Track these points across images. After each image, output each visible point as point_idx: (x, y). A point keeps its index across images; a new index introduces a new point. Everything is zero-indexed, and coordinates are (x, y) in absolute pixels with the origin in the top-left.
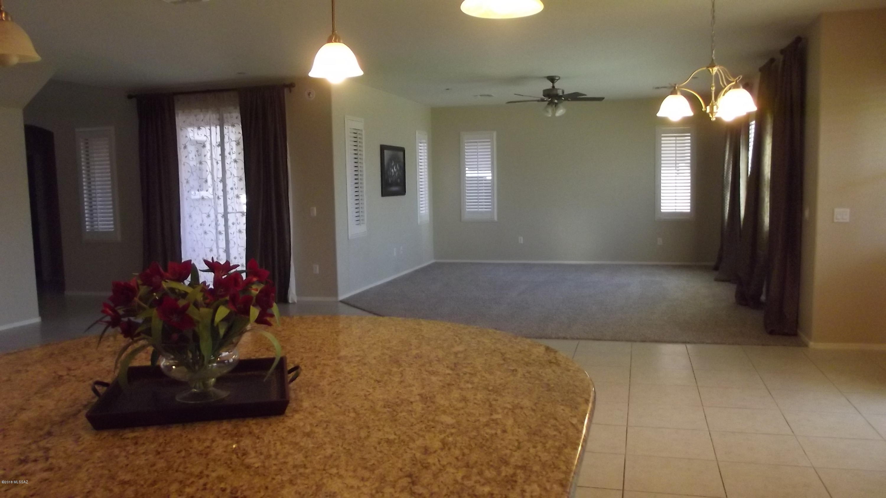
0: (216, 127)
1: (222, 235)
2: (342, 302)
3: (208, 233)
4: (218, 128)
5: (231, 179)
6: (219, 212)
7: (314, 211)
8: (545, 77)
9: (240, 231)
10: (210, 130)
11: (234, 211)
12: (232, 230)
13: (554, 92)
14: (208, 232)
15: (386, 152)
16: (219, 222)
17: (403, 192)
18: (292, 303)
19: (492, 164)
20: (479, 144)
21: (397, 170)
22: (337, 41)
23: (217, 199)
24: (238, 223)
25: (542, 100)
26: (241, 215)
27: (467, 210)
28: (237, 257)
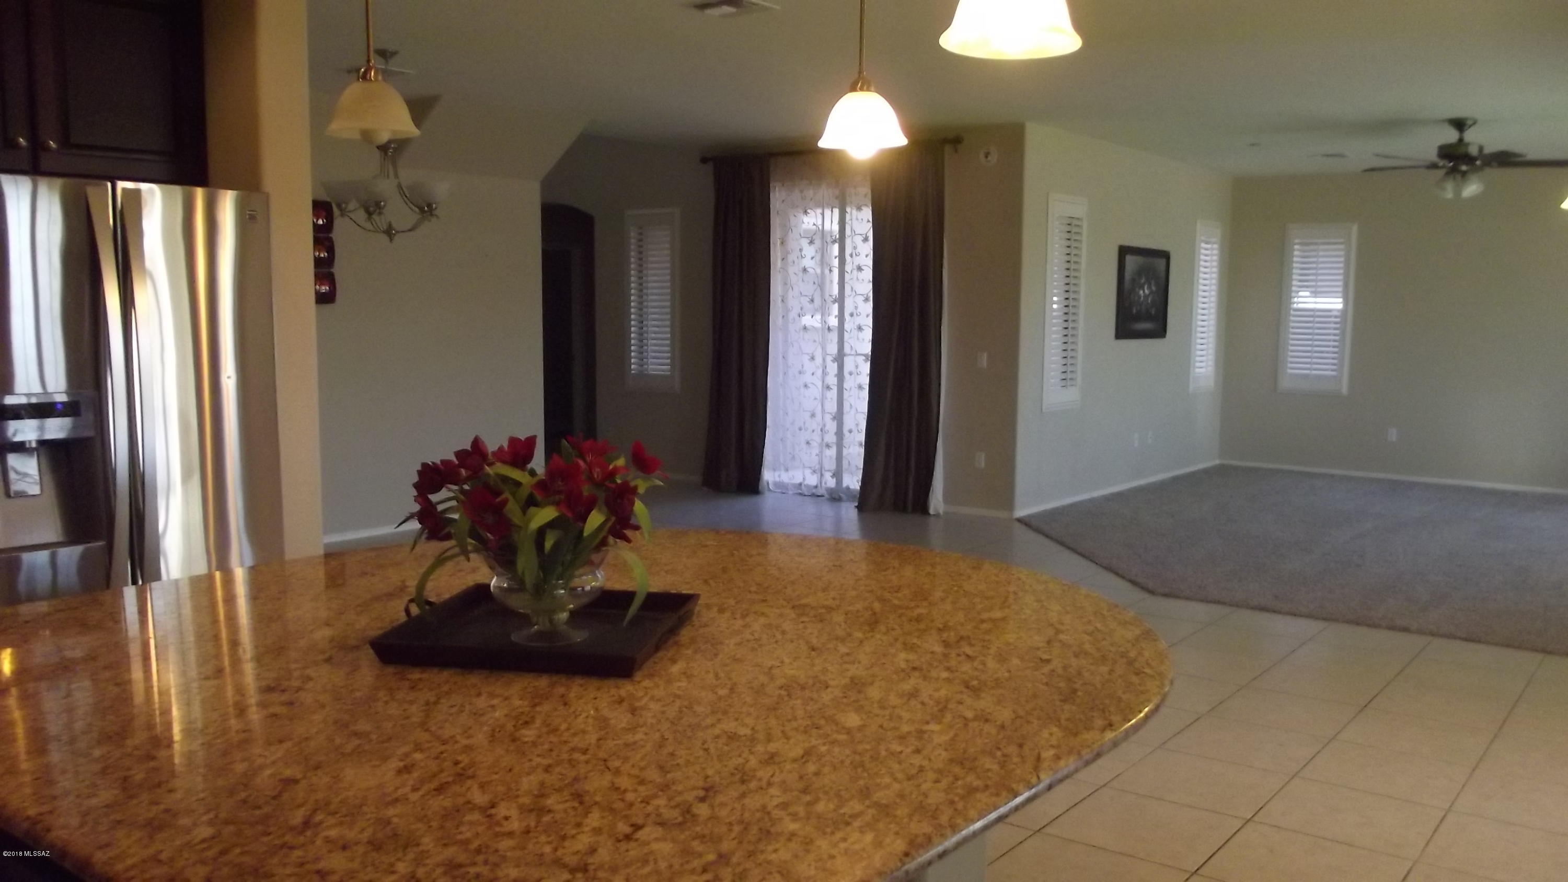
0: (832, 211)
1: (831, 391)
2: (1019, 520)
3: (809, 387)
4: (836, 211)
5: (851, 297)
6: (828, 352)
7: (984, 360)
8: (1444, 121)
9: (860, 387)
10: (823, 214)
11: (853, 352)
12: (849, 383)
13: (1462, 150)
14: (810, 385)
15: (1130, 260)
16: (828, 369)
17: (1160, 331)
18: (934, 515)
19: (1346, 286)
20: (1322, 247)
21: (1151, 292)
22: (865, 88)
23: (826, 331)
24: (857, 373)
25: (1434, 166)
26: (864, 360)
27: (1290, 371)
28: (853, 429)
